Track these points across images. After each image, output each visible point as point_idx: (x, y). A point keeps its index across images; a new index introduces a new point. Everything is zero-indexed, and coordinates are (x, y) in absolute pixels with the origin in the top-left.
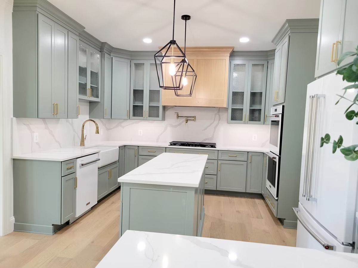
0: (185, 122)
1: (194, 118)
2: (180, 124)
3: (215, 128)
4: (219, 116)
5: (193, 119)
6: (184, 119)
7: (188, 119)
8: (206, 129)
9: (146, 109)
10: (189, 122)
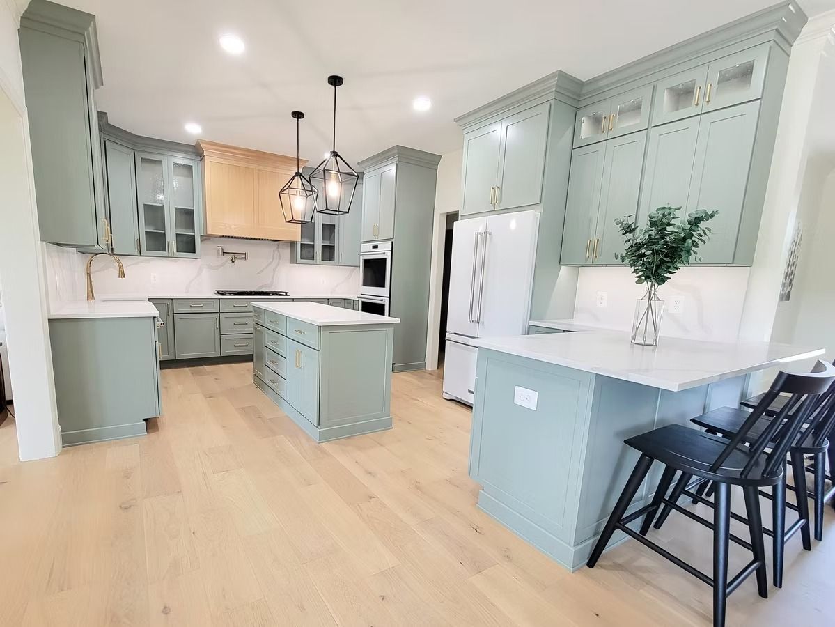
0: (230, 262)
1: (245, 256)
2: (223, 265)
3: (274, 270)
4: (279, 252)
5: (243, 256)
6: (229, 257)
7: (234, 257)
8: (262, 271)
9: (171, 239)
10: (237, 261)
